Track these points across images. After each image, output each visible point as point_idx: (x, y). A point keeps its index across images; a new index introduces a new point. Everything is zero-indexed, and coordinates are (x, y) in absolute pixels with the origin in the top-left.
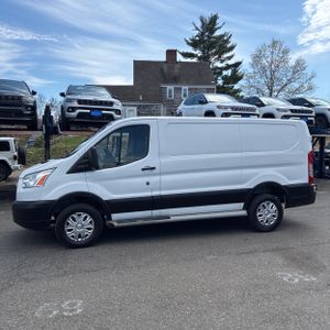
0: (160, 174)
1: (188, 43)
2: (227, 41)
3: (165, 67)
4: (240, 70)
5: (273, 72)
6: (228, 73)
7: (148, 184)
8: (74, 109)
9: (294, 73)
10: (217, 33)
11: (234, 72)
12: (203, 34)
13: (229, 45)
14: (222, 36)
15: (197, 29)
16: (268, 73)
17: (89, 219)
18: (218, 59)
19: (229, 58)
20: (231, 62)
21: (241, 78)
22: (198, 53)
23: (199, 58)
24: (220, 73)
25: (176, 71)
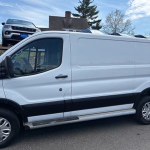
0: (71, 81)
1: (76, 9)
2: (94, 9)
3: (65, 20)
4: (100, 24)
5: (116, 25)
6: (95, 25)
7: (61, 90)
8: (9, 32)
9: (125, 26)
10: (90, 5)
11: (98, 25)
12: (83, 5)
13: (96, 11)
14: (93, 7)
15: (81, 2)
16: (114, 26)
17: (6, 123)
18: (90, 18)
19: (96, 18)
20: (96, 20)
21: (100, 28)
22: (81, 14)
23: (81, 17)
24: (91, 25)
25: (71, 22)
